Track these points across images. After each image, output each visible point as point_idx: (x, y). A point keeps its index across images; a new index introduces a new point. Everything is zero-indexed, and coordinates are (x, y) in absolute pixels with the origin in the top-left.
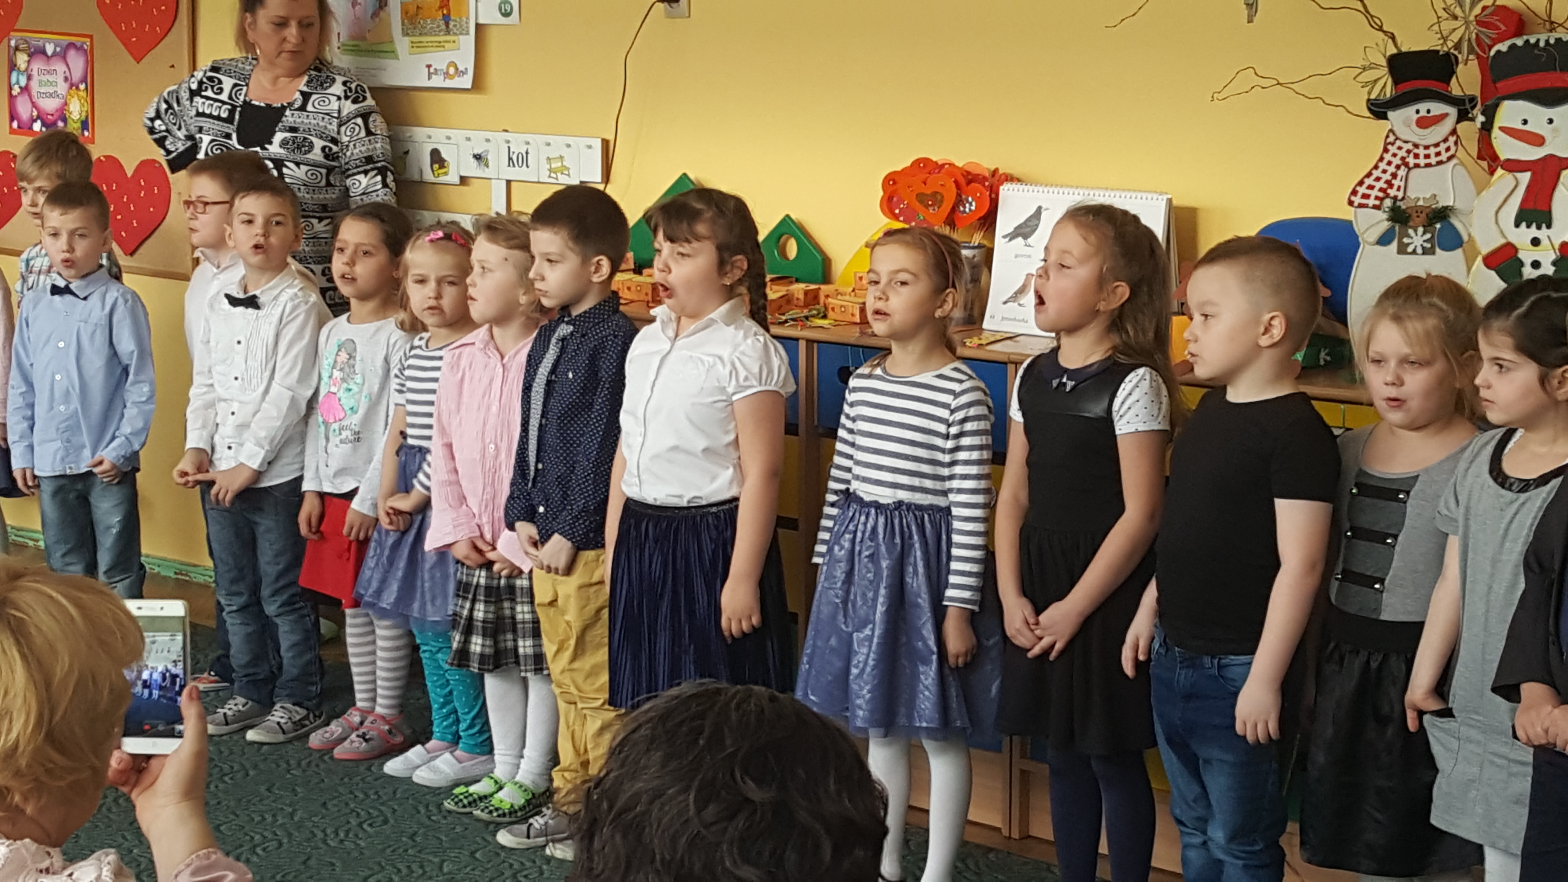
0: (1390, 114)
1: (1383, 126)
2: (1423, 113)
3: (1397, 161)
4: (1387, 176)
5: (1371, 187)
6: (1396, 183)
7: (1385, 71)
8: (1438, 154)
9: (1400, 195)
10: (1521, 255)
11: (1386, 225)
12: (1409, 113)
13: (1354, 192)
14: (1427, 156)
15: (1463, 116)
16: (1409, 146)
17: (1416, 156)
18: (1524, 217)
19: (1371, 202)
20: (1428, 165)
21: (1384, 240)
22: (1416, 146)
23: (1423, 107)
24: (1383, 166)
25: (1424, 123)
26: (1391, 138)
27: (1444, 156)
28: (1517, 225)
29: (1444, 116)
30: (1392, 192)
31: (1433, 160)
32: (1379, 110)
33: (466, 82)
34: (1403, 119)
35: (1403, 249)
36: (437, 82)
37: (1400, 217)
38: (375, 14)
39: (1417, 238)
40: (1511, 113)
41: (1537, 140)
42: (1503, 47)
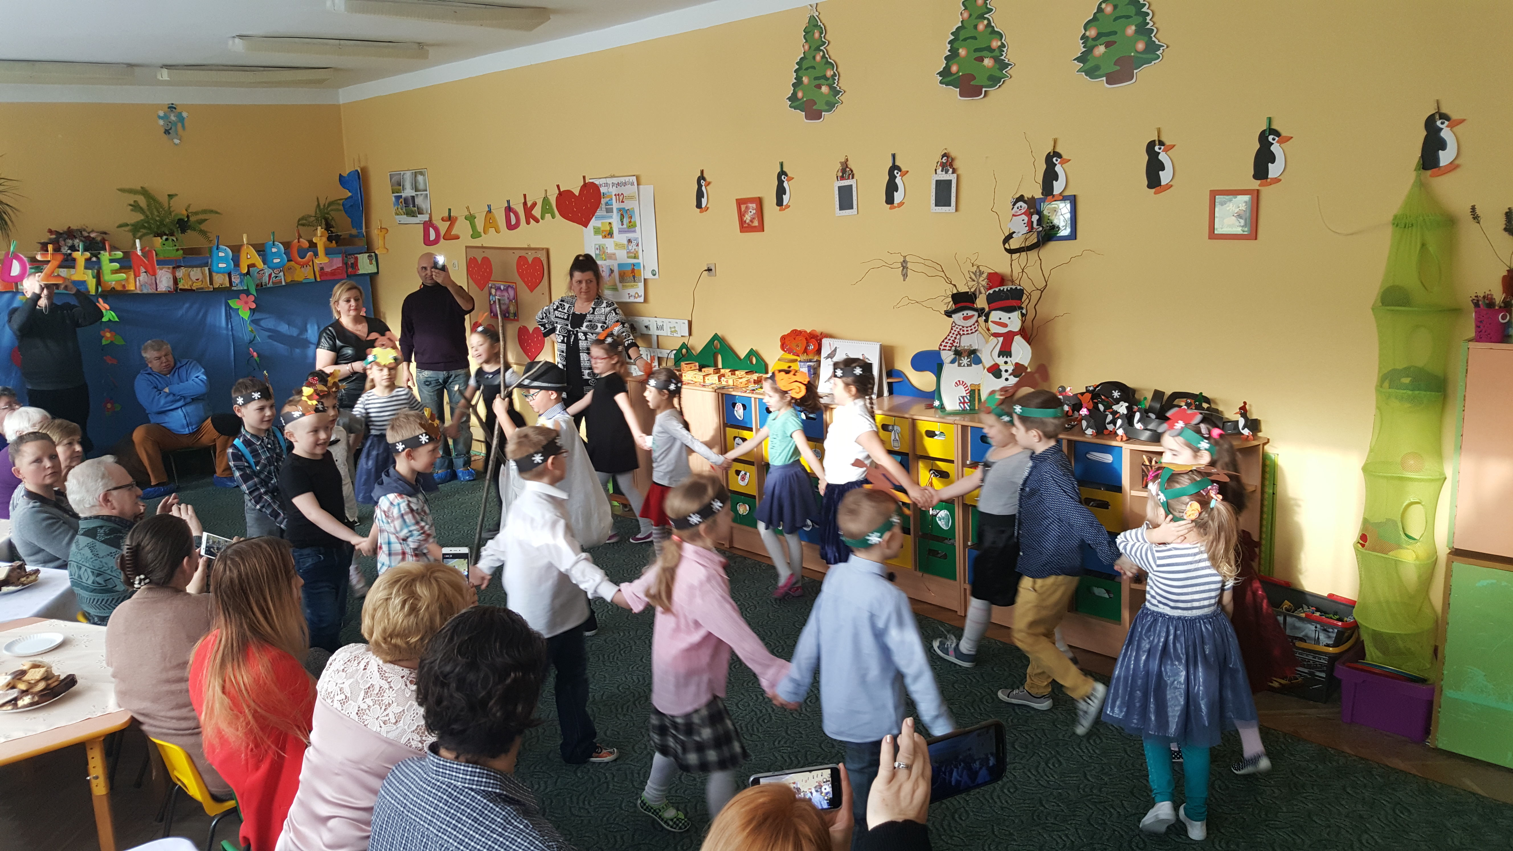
0: (953, 315)
1: (951, 320)
2: (965, 315)
3: (956, 333)
4: (953, 338)
5: (947, 342)
6: (957, 341)
7: (950, 299)
8: (971, 330)
9: (958, 345)
10: (1001, 367)
11: (953, 356)
12: (960, 315)
13: (941, 345)
14: (967, 330)
15: (979, 316)
16: (961, 327)
17: (964, 331)
18: (1001, 354)
19: (947, 348)
20: (968, 334)
21: (953, 362)
22: (963, 327)
23: (965, 313)
24: (951, 334)
25: (966, 318)
26: (954, 324)
27: (974, 331)
28: (999, 357)
29: (973, 316)
30: (955, 344)
31: (970, 332)
32: (949, 314)
33: (642, 300)
34: (958, 317)
35: (959, 365)
36: (632, 300)
37: (958, 353)
38: (610, 275)
39: (965, 361)
40: (995, 315)
41: (1005, 325)
42: (991, 291)
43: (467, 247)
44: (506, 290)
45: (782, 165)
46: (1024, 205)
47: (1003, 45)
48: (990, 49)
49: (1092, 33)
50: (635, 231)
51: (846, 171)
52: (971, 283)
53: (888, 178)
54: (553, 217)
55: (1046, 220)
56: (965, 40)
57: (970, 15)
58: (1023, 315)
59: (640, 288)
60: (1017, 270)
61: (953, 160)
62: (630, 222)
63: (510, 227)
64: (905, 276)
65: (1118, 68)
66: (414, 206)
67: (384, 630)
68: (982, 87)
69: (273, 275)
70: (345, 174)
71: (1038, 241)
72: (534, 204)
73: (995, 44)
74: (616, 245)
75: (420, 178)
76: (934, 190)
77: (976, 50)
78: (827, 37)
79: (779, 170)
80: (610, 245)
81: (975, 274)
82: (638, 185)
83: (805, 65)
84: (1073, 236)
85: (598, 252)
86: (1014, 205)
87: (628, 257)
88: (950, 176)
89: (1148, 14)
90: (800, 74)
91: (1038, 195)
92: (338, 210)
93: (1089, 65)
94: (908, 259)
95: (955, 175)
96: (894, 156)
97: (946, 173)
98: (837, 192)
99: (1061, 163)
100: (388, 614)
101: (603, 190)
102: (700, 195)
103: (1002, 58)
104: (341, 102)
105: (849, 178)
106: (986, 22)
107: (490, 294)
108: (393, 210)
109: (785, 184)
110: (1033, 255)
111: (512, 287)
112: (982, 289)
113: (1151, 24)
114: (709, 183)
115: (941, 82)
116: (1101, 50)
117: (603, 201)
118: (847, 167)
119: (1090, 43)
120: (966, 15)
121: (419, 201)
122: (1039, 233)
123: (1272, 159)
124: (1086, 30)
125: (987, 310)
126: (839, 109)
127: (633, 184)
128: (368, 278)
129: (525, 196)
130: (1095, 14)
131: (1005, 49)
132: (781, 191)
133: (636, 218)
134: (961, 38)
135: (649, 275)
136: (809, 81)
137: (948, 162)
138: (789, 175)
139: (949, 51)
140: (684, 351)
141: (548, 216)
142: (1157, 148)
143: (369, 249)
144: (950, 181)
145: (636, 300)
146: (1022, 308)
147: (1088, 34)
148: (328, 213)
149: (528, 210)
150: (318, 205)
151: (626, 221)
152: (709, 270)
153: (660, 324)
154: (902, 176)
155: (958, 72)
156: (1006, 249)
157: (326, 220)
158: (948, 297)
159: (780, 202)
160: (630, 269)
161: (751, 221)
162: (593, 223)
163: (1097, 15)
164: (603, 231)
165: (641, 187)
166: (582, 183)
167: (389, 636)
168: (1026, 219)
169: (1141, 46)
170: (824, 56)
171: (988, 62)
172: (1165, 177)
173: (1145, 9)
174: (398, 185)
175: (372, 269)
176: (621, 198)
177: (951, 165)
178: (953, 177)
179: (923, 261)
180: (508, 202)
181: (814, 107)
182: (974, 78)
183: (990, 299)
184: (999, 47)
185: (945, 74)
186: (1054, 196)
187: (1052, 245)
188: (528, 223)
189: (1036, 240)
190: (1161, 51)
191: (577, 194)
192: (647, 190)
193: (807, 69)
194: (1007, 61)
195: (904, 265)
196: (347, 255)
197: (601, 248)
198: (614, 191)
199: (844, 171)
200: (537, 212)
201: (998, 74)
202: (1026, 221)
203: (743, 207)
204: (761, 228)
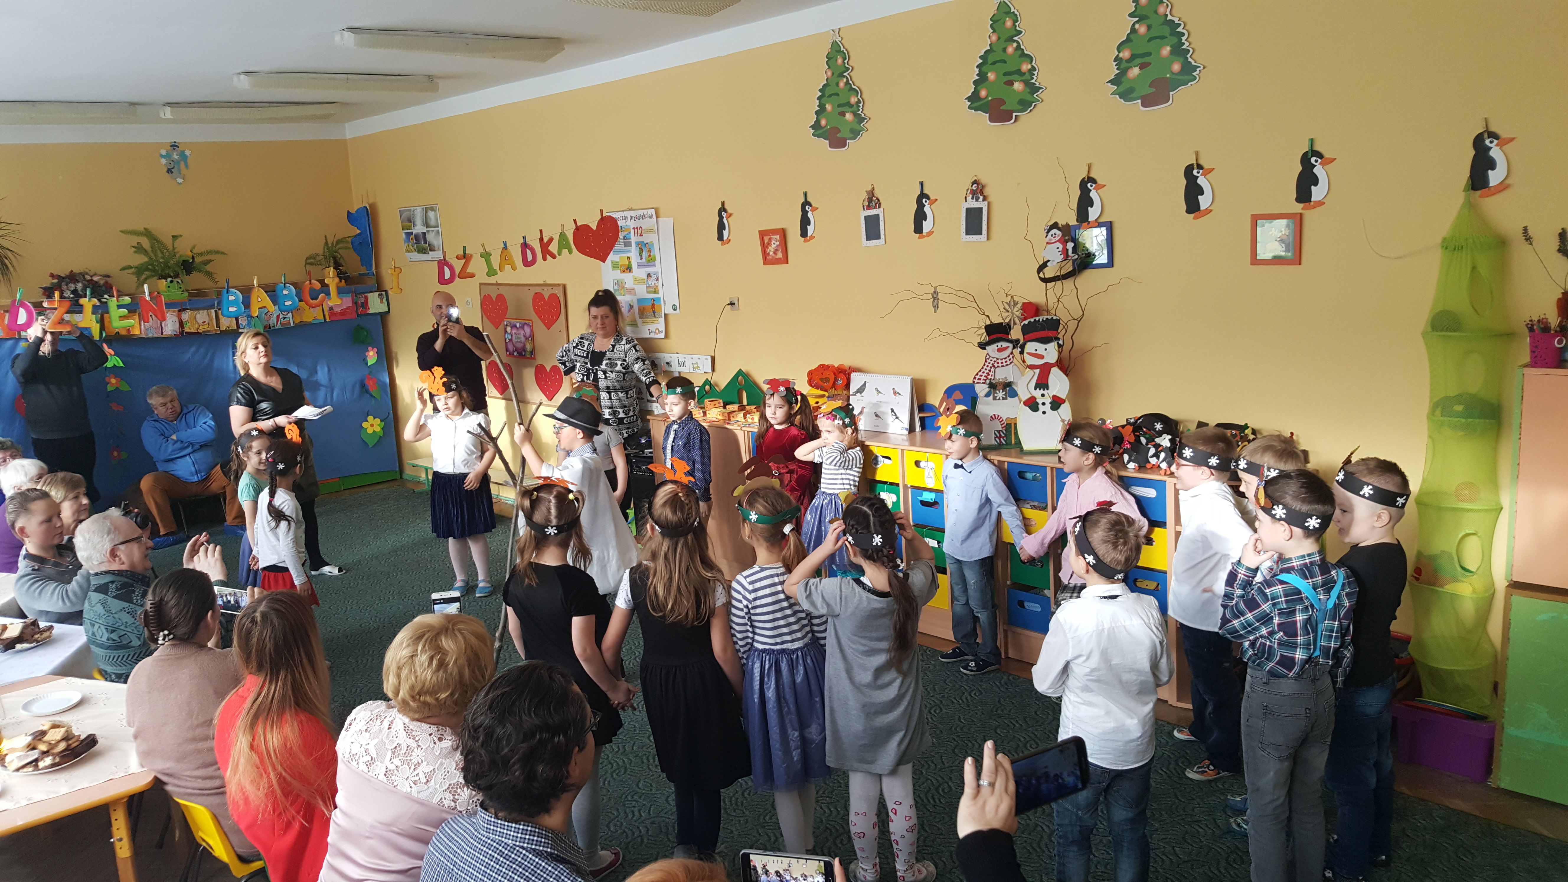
0: (987, 348)
1: (985, 352)
2: (999, 347)
3: (990, 365)
4: (987, 371)
5: (981, 376)
6: (991, 373)
7: (984, 331)
8: (1006, 362)
9: (993, 378)
10: (1038, 400)
11: (988, 390)
12: (994, 347)
13: (975, 378)
14: (1002, 363)
15: (1014, 348)
16: (995, 359)
17: (998, 363)
19: (982, 381)
20: (1003, 366)
21: (987, 395)
22: (998, 359)
23: (999, 344)
24: (985, 367)
25: (1000, 350)
26: (988, 357)
27: (1008, 363)
28: (1035, 389)
29: (1008, 347)
30: (989, 377)
31: (1004, 364)
32: (982, 346)
33: (662, 335)
34: (992, 349)
35: (995, 398)
36: (652, 336)
37: (993, 386)
38: (629, 311)
39: (1000, 394)
40: (1031, 347)
41: (1041, 357)
42: (1026, 322)
43: (480, 284)
44: (522, 327)
45: (805, 194)
46: (1059, 233)
47: (1033, 69)
48: (1019, 72)
49: (1126, 54)
50: (654, 265)
51: (872, 201)
52: (1005, 314)
53: (916, 206)
54: (570, 252)
55: (1081, 248)
56: (994, 63)
57: (999, 38)
58: (1060, 346)
59: (660, 324)
60: (1052, 300)
61: (983, 187)
62: (649, 256)
63: (527, 264)
64: (936, 307)
65: (1153, 90)
66: (425, 243)
67: (412, 688)
68: (1012, 111)
69: (281, 316)
70: (353, 211)
71: (1074, 269)
72: (551, 240)
73: (1025, 67)
74: (635, 280)
75: (431, 214)
76: (964, 219)
77: (1005, 74)
78: (851, 63)
79: (803, 200)
80: (628, 279)
81: (1009, 304)
82: (657, 217)
83: (828, 92)
84: (1110, 264)
85: (616, 287)
86: (1048, 232)
87: (648, 292)
88: (981, 204)
89: (1183, 34)
90: (823, 100)
91: (1073, 221)
92: (346, 248)
93: (1123, 88)
94: (938, 290)
95: (986, 203)
96: (922, 184)
97: (977, 200)
98: (863, 222)
99: (1096, 189)
100: (415, 671)
101: (620, 223)
102: (721, 227)
103: (1033, 81)
104: (348, 136)
105: (875, 208)
106: (1015, 45)
107: (506, 332)
108: (404, 247)
109: (810, 215)
110: (1068, 283)
111: (528, 325)
112: (1017, 320)
113: (1187, 44)
114: (730, 215)
115: (970, 108)
116: (1135, 71)
117: (621, 235)
118: (873, 196)
119: (1124, 65)
120: (994, 38)
121: (430, 237)
122: (1074, 261)
123: (1315, 181)
124: (1119, 52)
125: (1022, 341)
126: (864, 137)
127: (651, 217)
128: (379, 317)
129: (541, 231)
130: (1128, 35)
131: (1035, 73)
132: (805, 222)
133: (656, 252)
134: (990, 62)
135: (669, 311)
136: (833, 107)
137: (978, 190)
138: (814, 205)
139: (977, 75)
140: (707, 387)
141: (565, 251)
142: (1195, 172)
143: (379, 287)
144: (981, 209)
145: (656, 336)
146: (1059, 339)
147: (1121, 55)
148: (336, 252)
149: (545, 246)
150: (327, 243)
151: (645, 255)
152: (732, 304)
153: (682, 360)
154: (930, 204)
155: (987, 97)
156: (1040, 278)
157: (335, 258)
158: (980, 328)
159: (804, 233)
160: (650, 304)
161: (775, 253)
162: (611, 257)
163: (1132, 36)
164: (621, 266)
165: (660, 219)
166: (600, 217)
167: (417, 693)
168: (1061, 247)
169: (1176, 67)
170: (847, 82)
171: (1018, 86)
172: (1204, 201)
173: (1180, 29)
174: (408, 221)
175: (383, 308)
176: (640, 231)
177: (982, 193)
178: (984, 205)
179: (954, 292)
180: (524, 238)
181: (838, 135)
182: (1004, 103)
183: (1025, 330)
184: (1030, 70)
185: (974, 100)
186: (1089, 223)
187: (1088, 273)
188: (545, 259)
189: (1071, 269)
190: (1198, 72)
191: (594, 228)
192: (666, 223)
193: (830, 96)
194: (1037, 85)
195: (935, 296)
196: (356, 294)
197: (620, 284)
198: (632, 224)
199: (870, 200)
200: (553, 248)
201: (1028, 98)
202: (1060, 249)
203: (766, 240)
204: (785, 260)
